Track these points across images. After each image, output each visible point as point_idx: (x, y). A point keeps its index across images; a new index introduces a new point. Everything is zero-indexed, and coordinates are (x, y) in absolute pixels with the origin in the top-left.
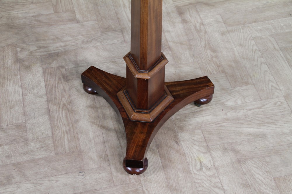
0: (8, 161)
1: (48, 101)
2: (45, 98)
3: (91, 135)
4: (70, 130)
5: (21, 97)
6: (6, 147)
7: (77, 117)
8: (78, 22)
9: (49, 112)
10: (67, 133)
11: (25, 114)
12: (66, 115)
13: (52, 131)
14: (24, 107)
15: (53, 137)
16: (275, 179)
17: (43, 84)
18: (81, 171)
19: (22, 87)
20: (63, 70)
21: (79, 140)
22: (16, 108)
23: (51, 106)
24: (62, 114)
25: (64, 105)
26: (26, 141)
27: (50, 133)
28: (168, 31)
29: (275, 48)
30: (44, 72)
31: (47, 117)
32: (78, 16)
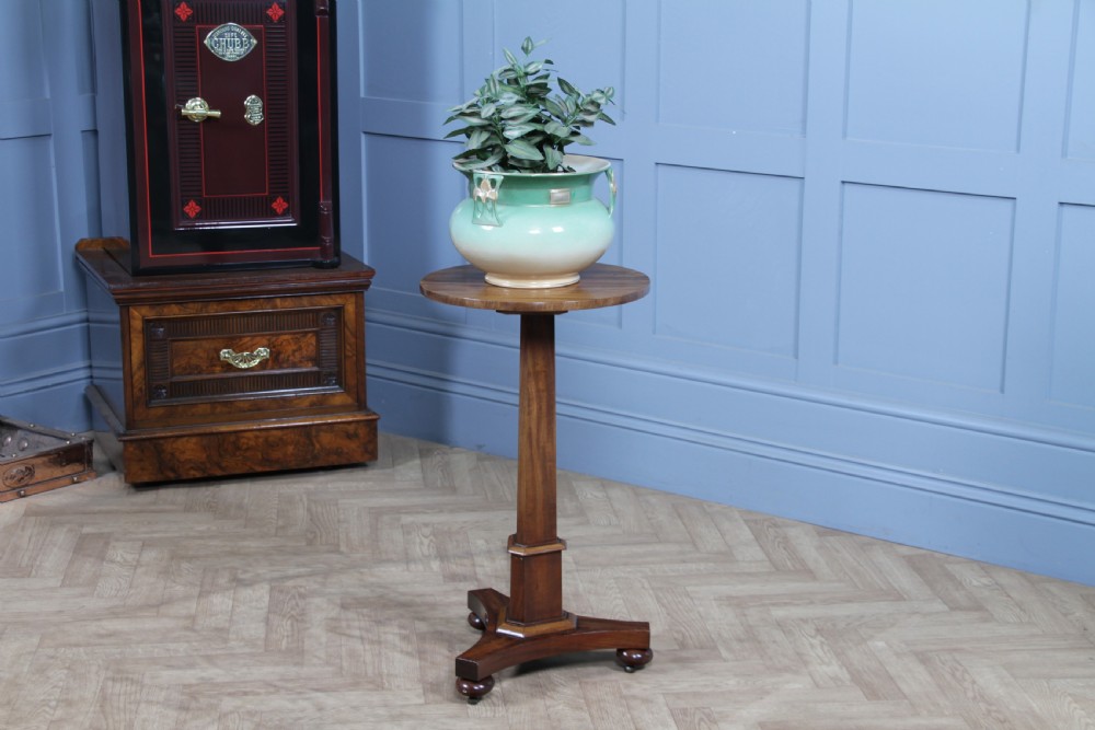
0: (195, 653)
1: (269, 612)
2: (266, 610)
3: (324, 640)
4: (293, 635)
5: (230, 608)
6: (195, 644)
7: (308, 625)
8: (341, 553)
9: (267, 621)
10: (288, 636)
11: (231, 620)
12: (292, 625)
13: (267, 636)
14: (231, 616)
15: (266, 639)
17: (267, 599)
18: (296, 664)
19: (234, 600)
20: (302, 590)
21: (303, 642)
22: (220, 616)
23: (271, 616)
24: (287, 624)
25: (293, 616)
26: (226, 641)
27: (263, 636)
28: (483, 566)
29: (643, 587)
30: (272, 589)
31: (262, 624)
32: (343, 548)
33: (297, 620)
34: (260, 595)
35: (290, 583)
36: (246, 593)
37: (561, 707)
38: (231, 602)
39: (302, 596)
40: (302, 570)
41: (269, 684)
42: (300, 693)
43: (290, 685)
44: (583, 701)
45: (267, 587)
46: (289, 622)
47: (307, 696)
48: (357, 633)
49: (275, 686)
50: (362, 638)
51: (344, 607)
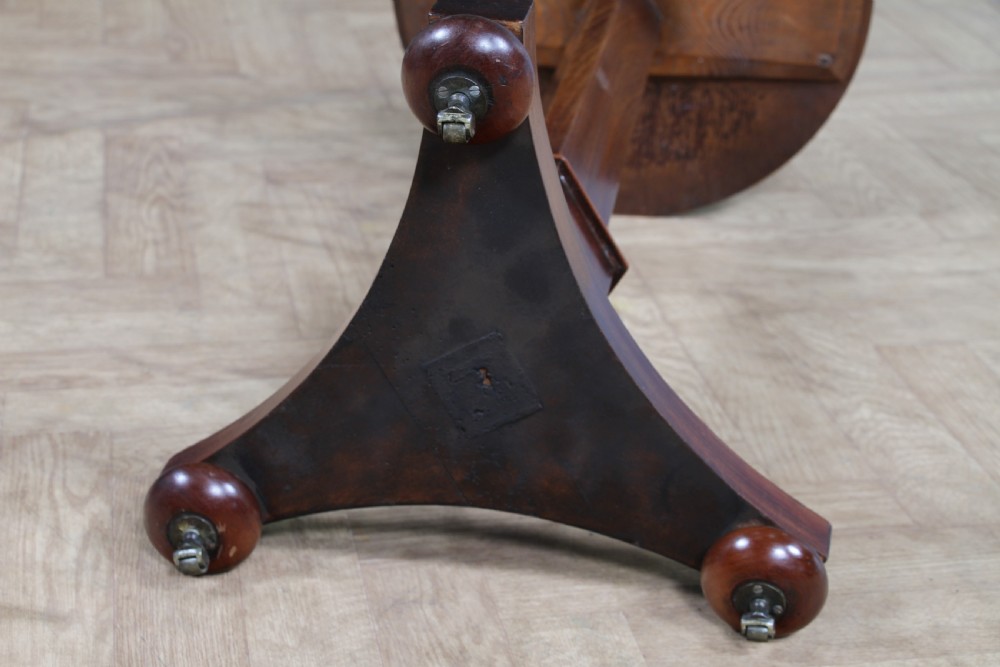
1: (107, 189)
2: (99, 185)
3: (240, 250)
4: (167, 240)
5: (16, 180)
7: (199, 219)
9: (104, 209)
10: (156, 243)
11: (20, 207)
14: (21, 197)
15: (106, 248)
16: (878, 349)
17: (98, 162)
18: (185, 307)
19: (24, 163)
20: (174, 145)
21: (193, 255)
23: (113, 198)
25: (159, 199)
26: (10, 252)
27: (98, 241)
30: (108, 143)
31: (94, 215)
32: (245, 67)
33: (172, 207)
34: (85, 153)
35: (146, 131)
36: (50, 149)
37: (865, 412)
38: (18, 169)
39: (175, 157)
40: (167, 106)
41: (124, 358)
42: (206, 381)
43: (177, 360)
44: (909, 396)
45: (96, 137)
46: (155, 211)
47: (224, 388)
48: (313, 235)
49: (140, 364)
50: (327, 247)
51: (272, 179)
